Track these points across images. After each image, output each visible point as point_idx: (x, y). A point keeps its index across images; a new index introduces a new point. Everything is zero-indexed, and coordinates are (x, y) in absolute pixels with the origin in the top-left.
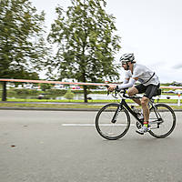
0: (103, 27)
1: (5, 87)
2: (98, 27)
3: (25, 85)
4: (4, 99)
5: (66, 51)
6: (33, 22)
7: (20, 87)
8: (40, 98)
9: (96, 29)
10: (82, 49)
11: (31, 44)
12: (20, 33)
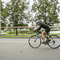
0: (53, 3)
1: (17, 30)
2: (51, 3)
3: (23, 29)
4: (17, 35)
5: (38, 15)
6: (25, 5)
7: (22, 30)
8: (29, 34)
9: (50, 4)
10: (44, 14)
11: (25, 13)
12: (21, 10)
